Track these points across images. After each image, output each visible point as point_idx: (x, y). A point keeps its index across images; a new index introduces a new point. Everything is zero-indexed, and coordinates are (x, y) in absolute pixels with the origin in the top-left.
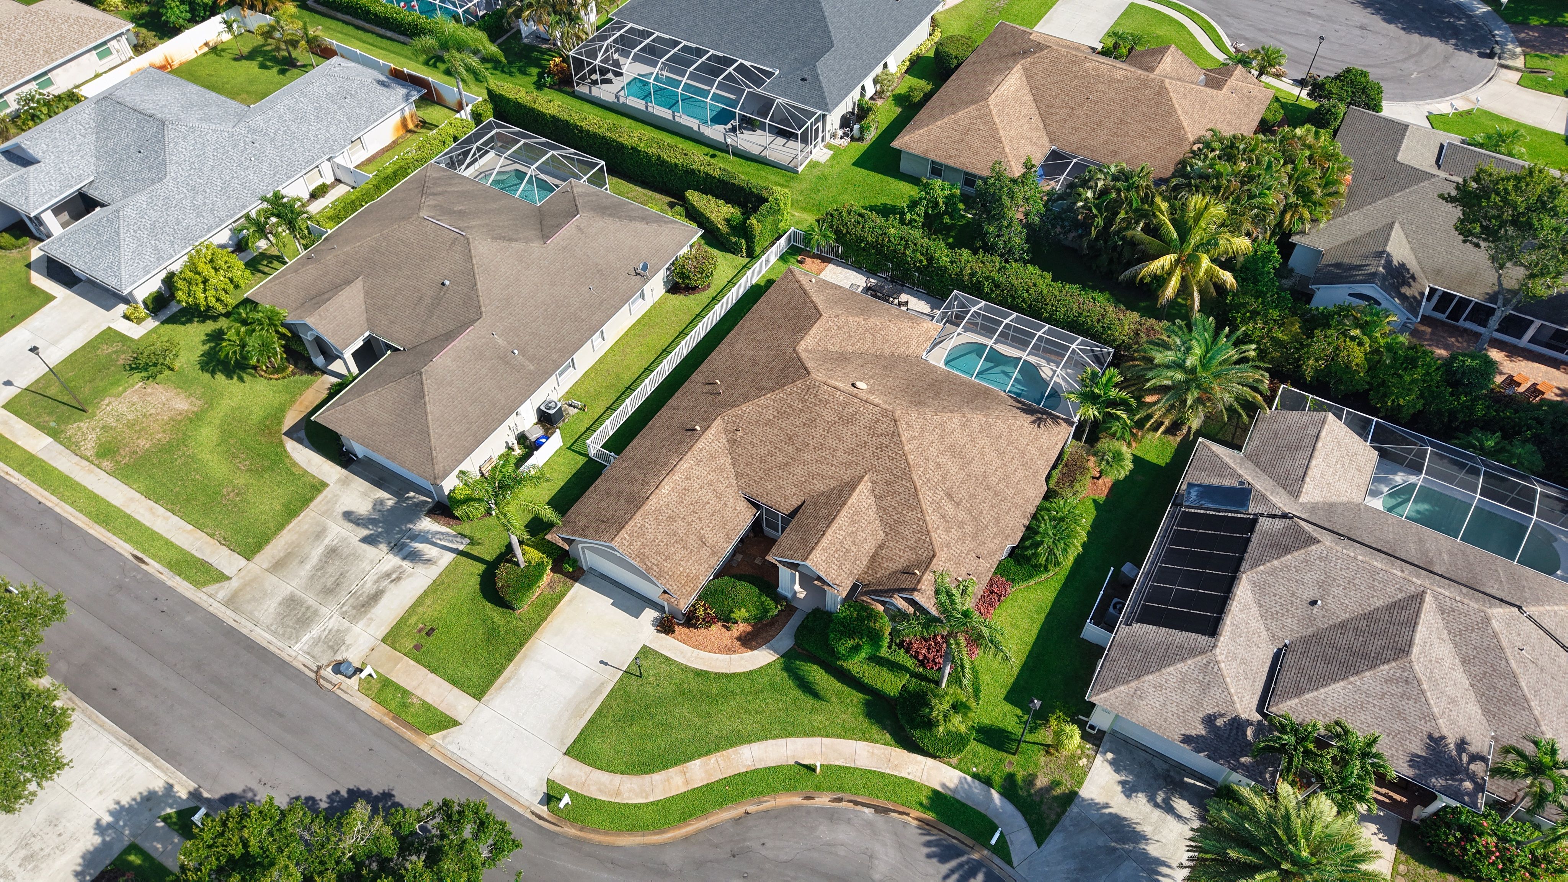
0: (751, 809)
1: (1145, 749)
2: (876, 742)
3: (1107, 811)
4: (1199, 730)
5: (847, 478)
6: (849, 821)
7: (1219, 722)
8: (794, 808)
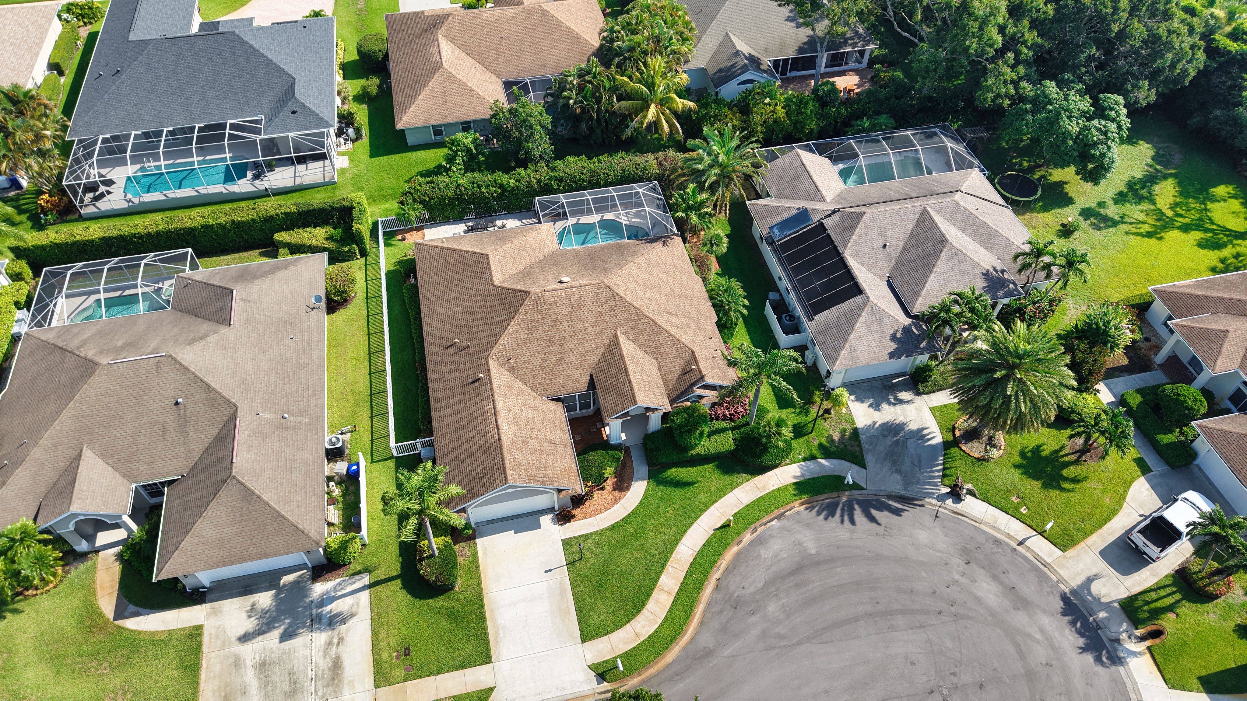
0: (717, 575)
1: (864, 381)
2: (741, 484)
3: (877, 425)
4: (893, 346)
5: (606, 341)
6: (771, 536)
7: (899, 335)
8: (738, 555)
